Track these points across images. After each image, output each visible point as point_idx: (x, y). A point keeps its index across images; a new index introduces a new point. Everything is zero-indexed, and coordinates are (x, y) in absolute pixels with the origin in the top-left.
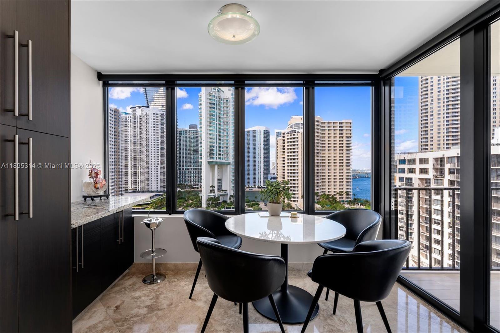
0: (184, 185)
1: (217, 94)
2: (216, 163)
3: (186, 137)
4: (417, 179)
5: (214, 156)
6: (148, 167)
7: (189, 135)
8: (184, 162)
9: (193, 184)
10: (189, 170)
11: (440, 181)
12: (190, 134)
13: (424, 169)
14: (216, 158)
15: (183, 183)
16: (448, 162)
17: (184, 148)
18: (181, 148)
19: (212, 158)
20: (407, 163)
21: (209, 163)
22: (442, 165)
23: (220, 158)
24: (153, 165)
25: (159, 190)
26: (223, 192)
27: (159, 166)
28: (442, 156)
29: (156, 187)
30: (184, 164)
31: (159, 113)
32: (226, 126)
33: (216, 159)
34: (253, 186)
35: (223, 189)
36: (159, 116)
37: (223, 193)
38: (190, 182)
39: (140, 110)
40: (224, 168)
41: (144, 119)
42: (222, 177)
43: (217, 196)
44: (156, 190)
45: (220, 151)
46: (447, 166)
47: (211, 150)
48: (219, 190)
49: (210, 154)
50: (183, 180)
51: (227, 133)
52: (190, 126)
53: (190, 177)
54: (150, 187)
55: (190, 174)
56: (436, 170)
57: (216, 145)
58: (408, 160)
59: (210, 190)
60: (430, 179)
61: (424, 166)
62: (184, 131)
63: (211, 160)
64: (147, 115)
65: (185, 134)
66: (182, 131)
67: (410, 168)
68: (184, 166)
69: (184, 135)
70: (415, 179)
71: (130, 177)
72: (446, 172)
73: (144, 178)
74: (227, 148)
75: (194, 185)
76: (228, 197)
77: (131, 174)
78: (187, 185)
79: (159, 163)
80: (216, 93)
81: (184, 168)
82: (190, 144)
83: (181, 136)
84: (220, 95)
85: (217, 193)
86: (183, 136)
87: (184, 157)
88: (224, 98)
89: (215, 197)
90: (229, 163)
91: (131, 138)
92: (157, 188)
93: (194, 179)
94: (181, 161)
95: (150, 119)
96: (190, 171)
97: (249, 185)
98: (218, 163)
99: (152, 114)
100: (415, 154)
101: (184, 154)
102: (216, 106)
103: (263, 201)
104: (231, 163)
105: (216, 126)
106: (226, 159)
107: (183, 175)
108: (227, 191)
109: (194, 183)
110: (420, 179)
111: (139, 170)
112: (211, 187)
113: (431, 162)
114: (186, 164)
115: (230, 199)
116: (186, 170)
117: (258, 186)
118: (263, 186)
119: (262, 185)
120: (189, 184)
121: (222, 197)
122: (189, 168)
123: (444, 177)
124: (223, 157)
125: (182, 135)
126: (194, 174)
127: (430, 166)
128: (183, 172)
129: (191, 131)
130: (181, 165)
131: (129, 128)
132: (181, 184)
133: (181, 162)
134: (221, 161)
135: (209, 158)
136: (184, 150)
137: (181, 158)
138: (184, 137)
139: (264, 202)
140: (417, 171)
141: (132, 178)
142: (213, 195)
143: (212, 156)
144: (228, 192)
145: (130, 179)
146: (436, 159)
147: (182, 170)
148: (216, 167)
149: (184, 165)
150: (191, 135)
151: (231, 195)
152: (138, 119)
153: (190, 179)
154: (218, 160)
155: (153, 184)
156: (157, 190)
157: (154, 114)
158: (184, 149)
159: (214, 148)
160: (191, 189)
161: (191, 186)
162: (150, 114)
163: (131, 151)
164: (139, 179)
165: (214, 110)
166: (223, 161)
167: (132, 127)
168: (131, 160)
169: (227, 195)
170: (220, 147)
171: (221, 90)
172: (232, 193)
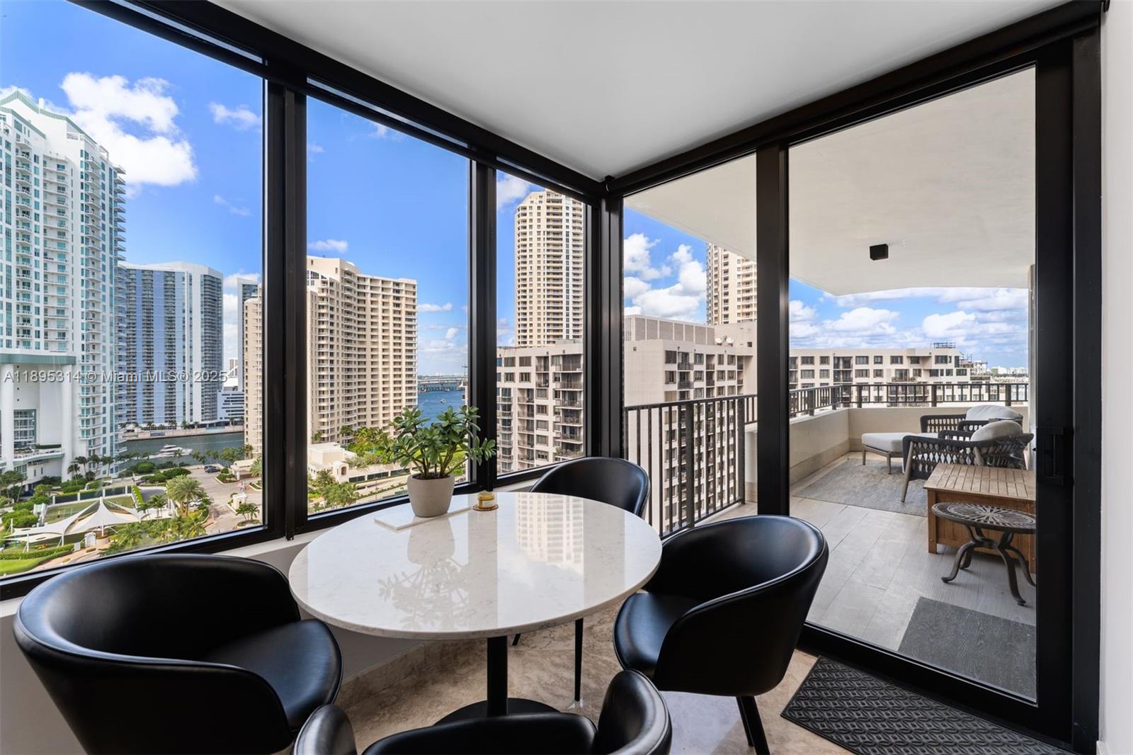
1: (13, 135)
2: (9, 359)
4: (517, 390)
11: (544, 392)
13: (526, 374)
14: (9, 342)
16: (552, 364)
20: (503, 364)
22: (546, 368)
23: (27, 344)
26: (41, 451)
28: (546, 355)
32: (54, 247)
33: (9, 347)
34: (166, 425)
35: (42, 440)
37: (43, 454)
42: (38, 405)
43: (10, 467)
45: (27, 320)
46: (552, 369)
48: (21, 447)
51: (62, 267)
56: (539, 374)
57: (5, 301)
58: (505, 358)
60: (532, 390)
61: (525, 369)
67: (507, 372)
70: (515, 389)
72: (551, 378)
74: (61, 311)
76: (67, 464)
80: (7, 131)
84: (27, 142)
85: (10, 458)
88: (44, 156)
90: (71, 361)
98: (19, 361)
100: (514, 350)
102: (8, 173)
103: (203, 460)
104: (79, 359)
105: (9, 240)
106: (54, 347)
108: (59, 446)
110: (520, 389)
113: (534, 362)
115: (73, 468)
117: (184, 422)
118: (201, 423)
119: (198, 418)
121: (38, 468)
123: (548, 386)
124: (41, 340)
127: (532, 370)
134: (32, 351)
139: (204, 463)
140: (517, 377)
144: (66, 449)
146: (539, 358)
151: (76, 459)
154: (16, 350)
166: (42, 352)
169: (61, 458)
170: (27, 308)
171: (28, 124)
172: (83, 451)
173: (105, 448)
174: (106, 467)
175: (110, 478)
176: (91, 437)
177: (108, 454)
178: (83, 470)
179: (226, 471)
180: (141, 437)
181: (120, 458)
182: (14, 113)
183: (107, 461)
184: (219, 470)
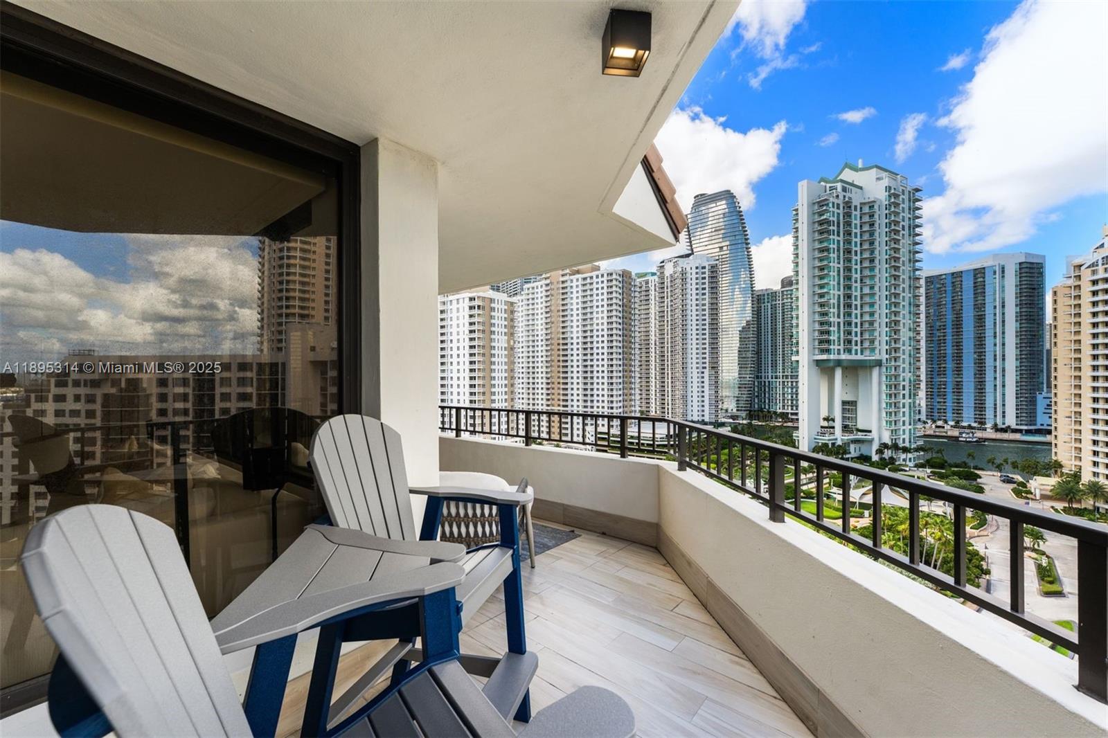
0: (769, 412)
1: (841, 197)
2: (839, 363)
3: (774, 307)
5: (832, 347)
6: (685, 375)
7: (780, 302)
8: (770, 362)
9: (790, 411)
10: (781, 380)
12: (783, 300)
14: (839, 350)
15: (767, 407)
17: (770, 330)
18: (763, 331)
19: (828, 351)
21: (818, 362)
23: (849, 351)
24: (695, 371)
25: (707, 419)
26: (859, 433)
27: (707, 372)
29: (700, 413)
30: (770, 365)
31: (706, 264)
32: (867, 272)
33: (839, 354)
35: (860, 426)
36: (706, 270)
37: (860, 436)
38: (784, 406)
39: (672, 264)
40: (861, 373)
41: (679, 281)
42: (858, 397)
43: (839, 443)
44: (700, 419)
45: (850, 333)
47: (822, 333)
48: (846, 428)
49: (821, 342)
50: (767, 401)
51: (872, 288)
52: (783, 281)
53: (784, 394)
54: (689, 413)
55: (783, 388)
57: (836, 320)
59: (822, 427)
62: (768, 295)
63: (824, 357)
64: (683, 273)
65: (772, 301)
66: (764, 295)
68: (770, 371)
69: (768, 302)
71: (653, 393)
73: (678, 394)
74: (872, 324)
75: (792, 414)
76: (875, 446)
77: (656, 386)
78: (775, 413)
79: (707, 365)
80: (838, 196)
81: (770, 375)
82: (783, 322)
83: (763, 305)
84: (850, 198)
85: (839, 437)
86: (766, 304)
87: (770, 351)
88: (861, 204)
89: (833, 444)
90: (879, 363)
91: (655, 319)
92: (703, 416)
93: (792, 400)
94: (763, 360)
95: (688, 280)
96: (784, 382)
97: (957, 422)
98: (845, 364)
99: (694, 268)
101: (770, 345)
102: (838, 226)
103: (999, 468)
104: (884, 361)
105: (839, 275)
106: (867, 352)
107: (767, 390)
108: (870, 431)
109: (792, 409)
111: (670, 381)
112: (824, 419)
114: (774, 365)
115: (880, 451)
116: (774, 380)
117: (996, 425)
118: (1014, 426)
119: (1011, 421)
120: (781, 411)
121: (857, 446)
122: (781, 374)
124: (859, 348)
125: (764, 303)
126: (792, 389)
128: (767, 384)
129: (785, 293)
130: (763, 368)
131: (653, 302)
132: (761, 410)
133: (763, 362)
134: (853, 357)
135: (817, 352)
136: (770, 336)
137: (763, 354)
138: (769, 307)
139: (1000, 471)
141: (658, 395)
142: (829, 440)
143: (825, 346)
144: (874, 435)
145: (653, 397)
147: (763, 379)
148: (838, 373)
149: (770, 368)
150: (785, 301)
151: (882, 444)
152: (667, 282)
153: (784, 400)
154: (843, 357)
155: (695, 408)
156: (703, 420)
157: (697, 268)
158: (770, 333)
159: (832, 329)
160: (786, 422)
161: (784, 416)
162: (688, 269)
163: (655, 344)
164: (670, 398)
165: (831, 237)
166: (859, 357)
167: (657, 299)
168: (655, 362)
169: (871, 441)
170: (850, 324)
171: (852, 185)
172: (887, 439)
173: (904, 439)
174: (903, 456)
175: (907, 466)
176: (893, 427)
177: (907, 444)
178: (888, 454)
179: (1024, 485)
180: (950, 433)
181: (917, 450)
182: (842, 181)
183: (905, 450)
184: (1014, 483)
